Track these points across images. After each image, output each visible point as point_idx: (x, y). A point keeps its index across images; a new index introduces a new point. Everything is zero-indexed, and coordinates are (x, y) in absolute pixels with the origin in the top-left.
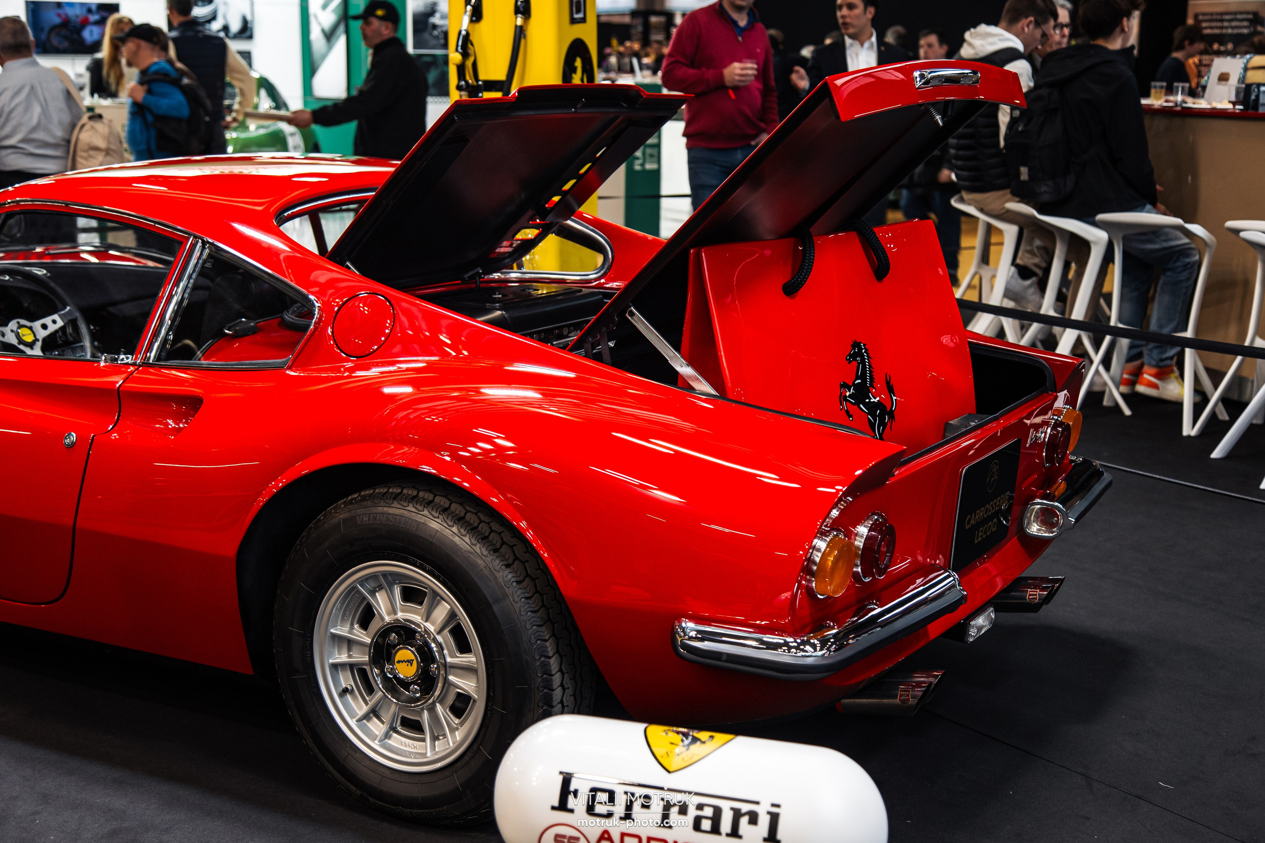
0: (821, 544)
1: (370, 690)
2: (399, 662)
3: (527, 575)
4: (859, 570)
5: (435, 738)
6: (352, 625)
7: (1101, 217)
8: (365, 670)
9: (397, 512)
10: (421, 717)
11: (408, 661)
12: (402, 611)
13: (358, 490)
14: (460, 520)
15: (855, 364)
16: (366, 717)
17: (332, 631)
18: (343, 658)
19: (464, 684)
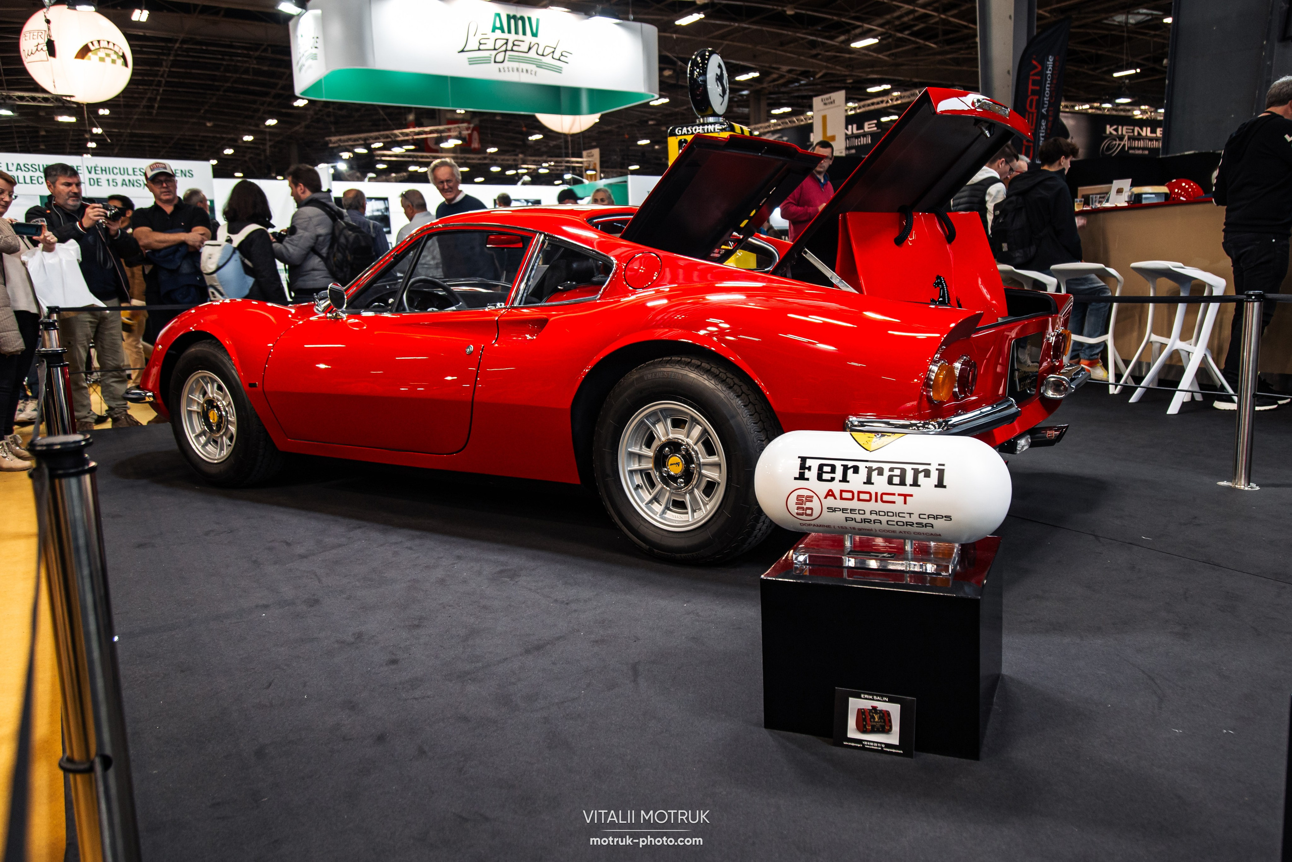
0: (935, 368)
1: (653, 485)
2: (671, 465)
3: (750, 402)
4: (957, 390)
5: (694, 511)
6: (641, 446)
7: (1053, 267)
8: (650, 473)
9: (669, 369)
10: (685, 499)
11: (677, 464)
12: (672, 434)
13: (645, 363)
14: (707, 372)
15: (938, 288)
16: (651, 502)
17: (629, 450)
18: (636, 466)
19: (712, 474)
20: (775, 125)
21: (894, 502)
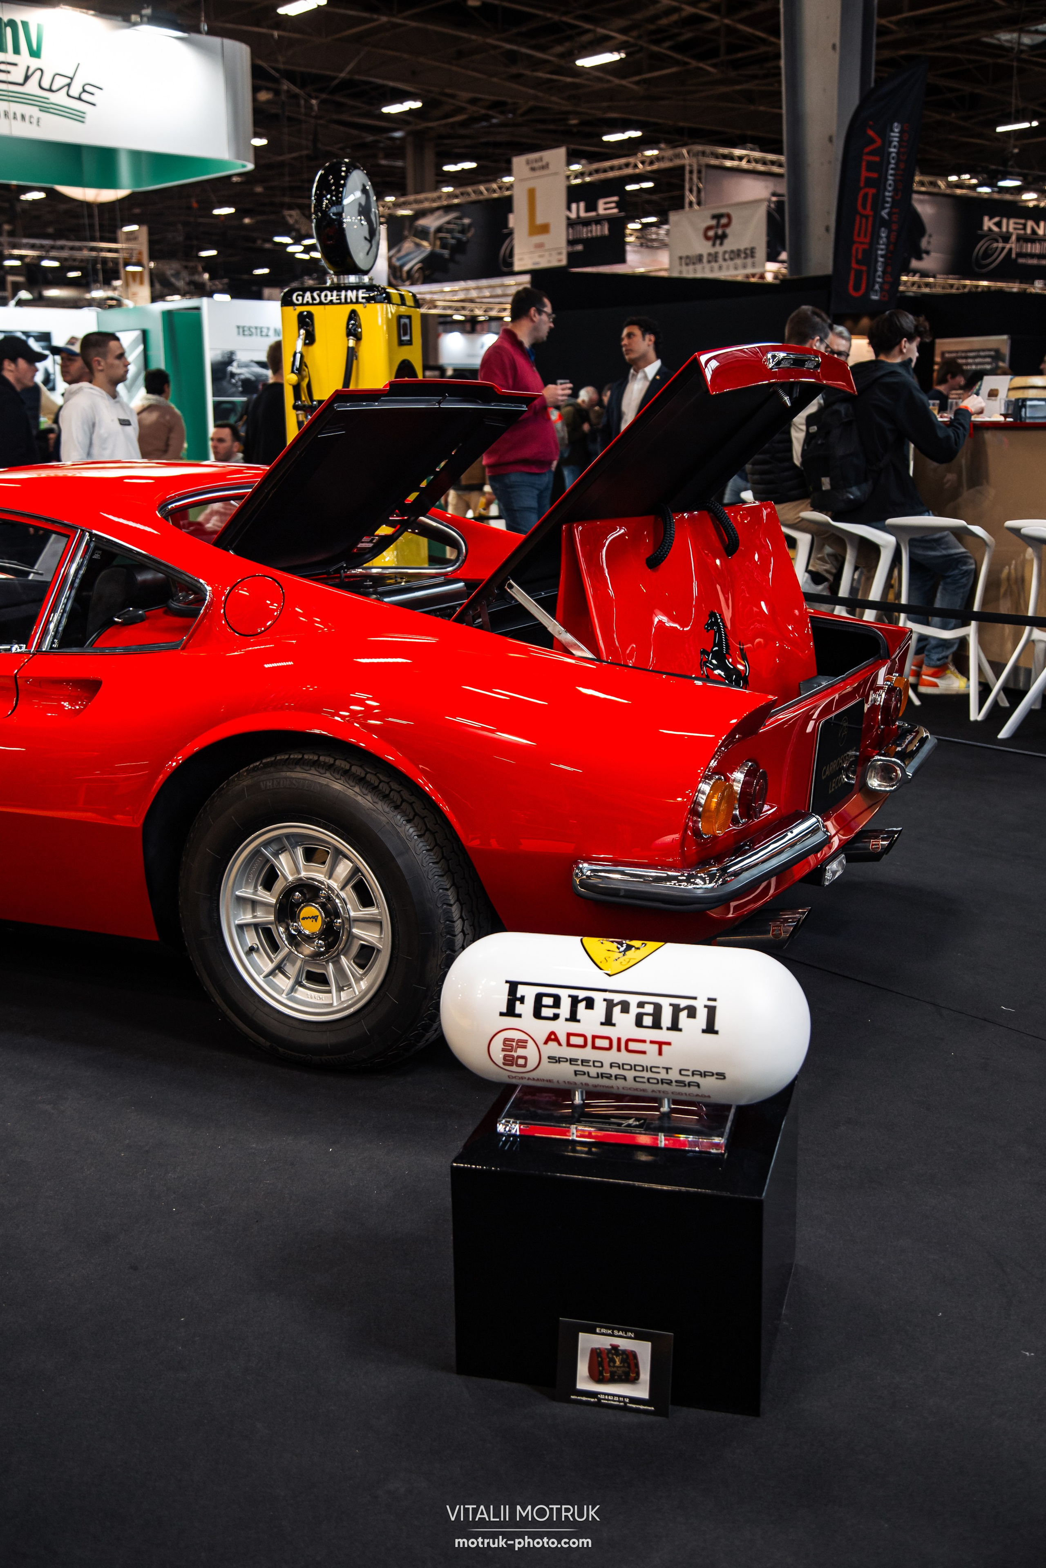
0: (705, 787)
1: (275, 947)
2: (304, 919)
3: (427, 830)
4: (737, 812)
5: (340, 989)
6: (256, 887)
7: (890, 521)
8: (270, 929)
9: (300, 775)
10: (326, 970)
11: (313, 917)
12: (306, 871)
13: (260, 759)
14: (361, 781)
16: (272, 973)
17: (237, 893)
18: (247, 918)
19: (368, 935)
20: (450, 195)
21: (644, 1053)
